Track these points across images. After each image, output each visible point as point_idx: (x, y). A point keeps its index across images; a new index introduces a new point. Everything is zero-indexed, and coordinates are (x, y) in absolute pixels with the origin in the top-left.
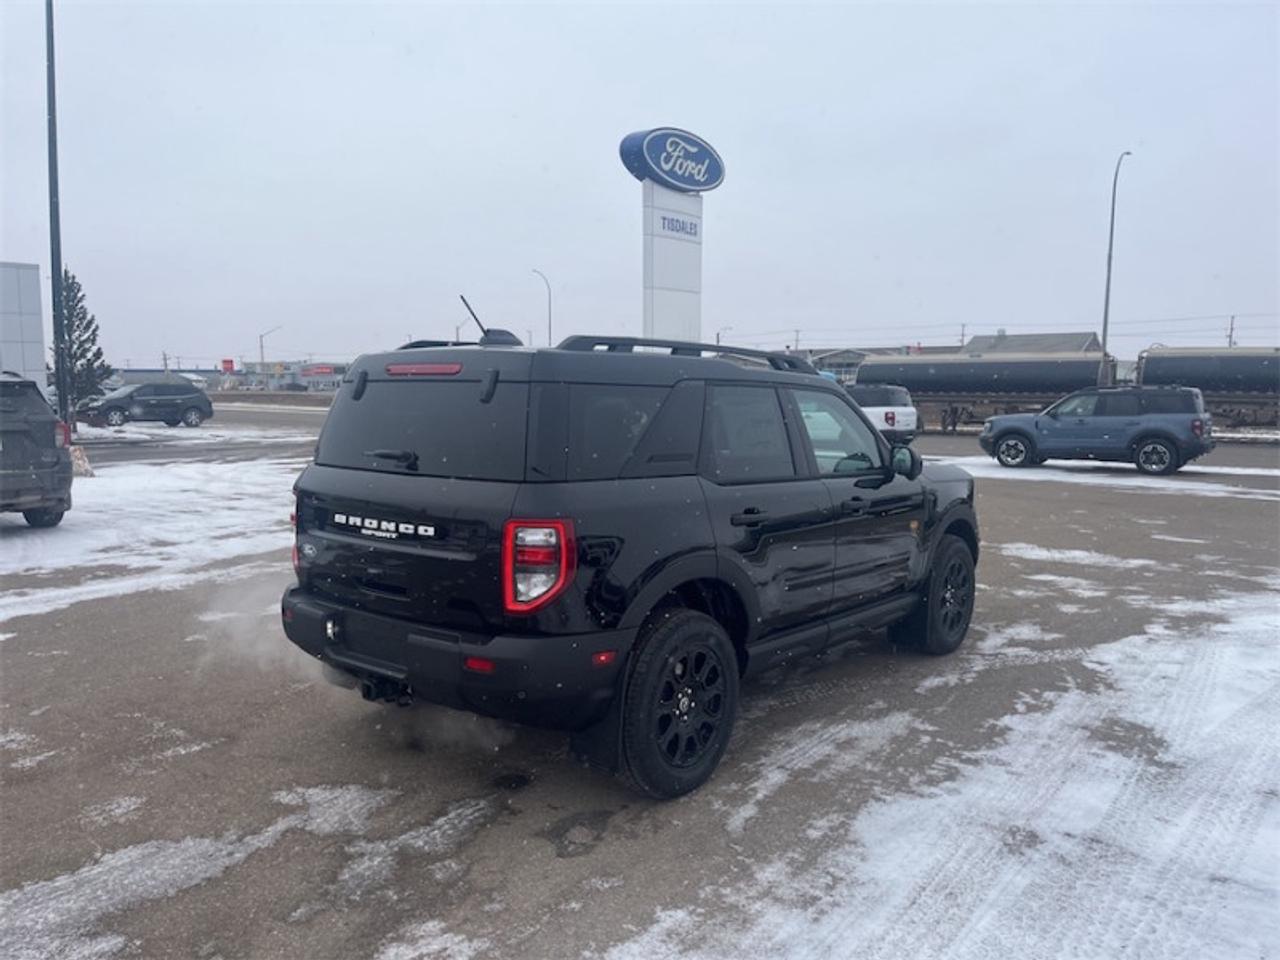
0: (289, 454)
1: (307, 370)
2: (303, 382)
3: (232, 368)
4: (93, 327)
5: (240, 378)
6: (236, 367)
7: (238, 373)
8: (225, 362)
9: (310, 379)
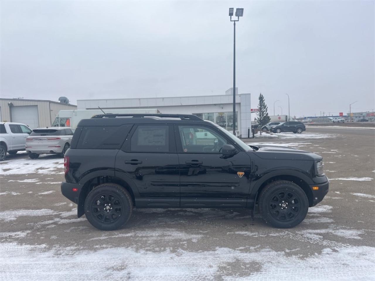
0: (304, 142)
1: (368, 114)
2: (367, 118)
3: (342, 115)
4: (266, 107)
5: (346, 118)
6: (344, 115)
7: (345, 116)
8: (340, 113)
9: (370, 117)
